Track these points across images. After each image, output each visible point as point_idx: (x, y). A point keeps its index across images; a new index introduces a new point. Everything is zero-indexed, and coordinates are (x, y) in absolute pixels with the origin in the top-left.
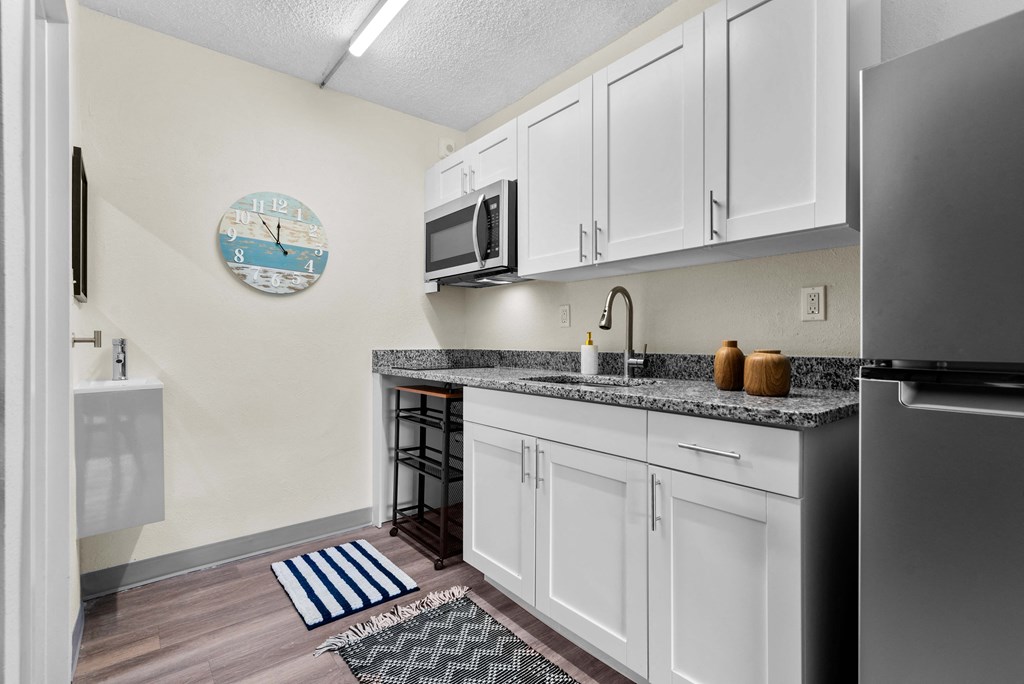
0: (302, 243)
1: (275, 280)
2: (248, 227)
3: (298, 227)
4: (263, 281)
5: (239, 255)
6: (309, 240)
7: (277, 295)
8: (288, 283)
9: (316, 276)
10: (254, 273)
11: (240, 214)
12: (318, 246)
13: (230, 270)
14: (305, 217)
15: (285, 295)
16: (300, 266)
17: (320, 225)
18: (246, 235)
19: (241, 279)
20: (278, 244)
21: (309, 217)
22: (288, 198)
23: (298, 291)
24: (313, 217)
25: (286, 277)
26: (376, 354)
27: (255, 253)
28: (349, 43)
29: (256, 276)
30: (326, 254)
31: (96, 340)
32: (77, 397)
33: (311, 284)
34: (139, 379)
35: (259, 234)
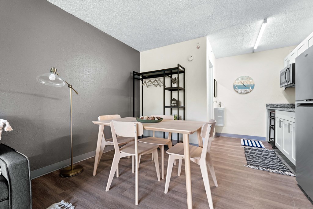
0: (249, 84)
1: (243, 91)
2: (239, 83)
3: (248, 81)
4: (241, 92)
5: (237, 88)
6: (250, 83)
7: (244, 94)
8: (246, 91)
9: (252, 90)
10: (239, 91)
11: (237, 81)
12: (252, 84)
13: (235, 90)
14: (249, 79)
15: (245, 94)
16: (248, 88)
17: (252, 80)
18: (238, 84)
19: (237, 92)
20: (244, 85)
21: (250, 79)
22: (246, 76)
23: (248, 93)
24: (251, 78)
25: (245, 90)
26: (267, 104)
27: (239, 87)
28: (254, 47)
29: (240, 91)
30: (254, 85)
31: (216, 102)
32: (215, 109)
33: (250, 91)
34: (222, 107)
35: (240, 84)
